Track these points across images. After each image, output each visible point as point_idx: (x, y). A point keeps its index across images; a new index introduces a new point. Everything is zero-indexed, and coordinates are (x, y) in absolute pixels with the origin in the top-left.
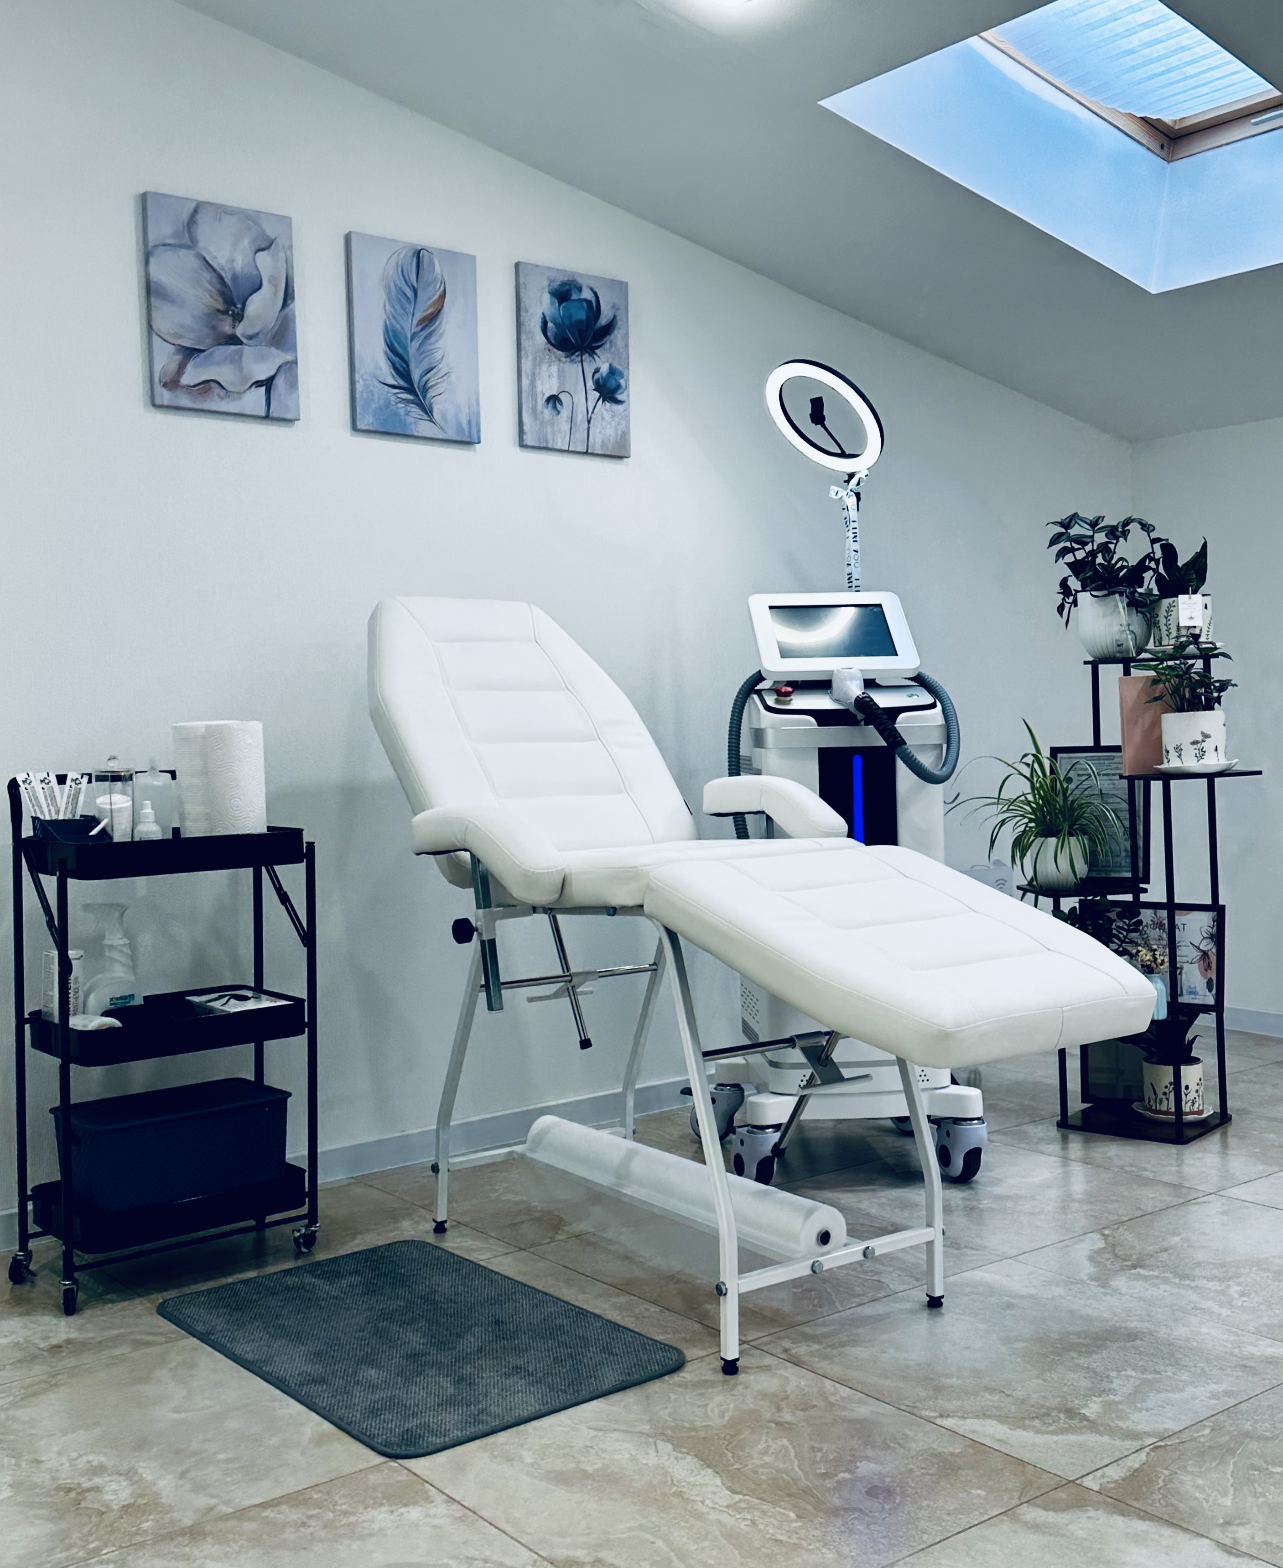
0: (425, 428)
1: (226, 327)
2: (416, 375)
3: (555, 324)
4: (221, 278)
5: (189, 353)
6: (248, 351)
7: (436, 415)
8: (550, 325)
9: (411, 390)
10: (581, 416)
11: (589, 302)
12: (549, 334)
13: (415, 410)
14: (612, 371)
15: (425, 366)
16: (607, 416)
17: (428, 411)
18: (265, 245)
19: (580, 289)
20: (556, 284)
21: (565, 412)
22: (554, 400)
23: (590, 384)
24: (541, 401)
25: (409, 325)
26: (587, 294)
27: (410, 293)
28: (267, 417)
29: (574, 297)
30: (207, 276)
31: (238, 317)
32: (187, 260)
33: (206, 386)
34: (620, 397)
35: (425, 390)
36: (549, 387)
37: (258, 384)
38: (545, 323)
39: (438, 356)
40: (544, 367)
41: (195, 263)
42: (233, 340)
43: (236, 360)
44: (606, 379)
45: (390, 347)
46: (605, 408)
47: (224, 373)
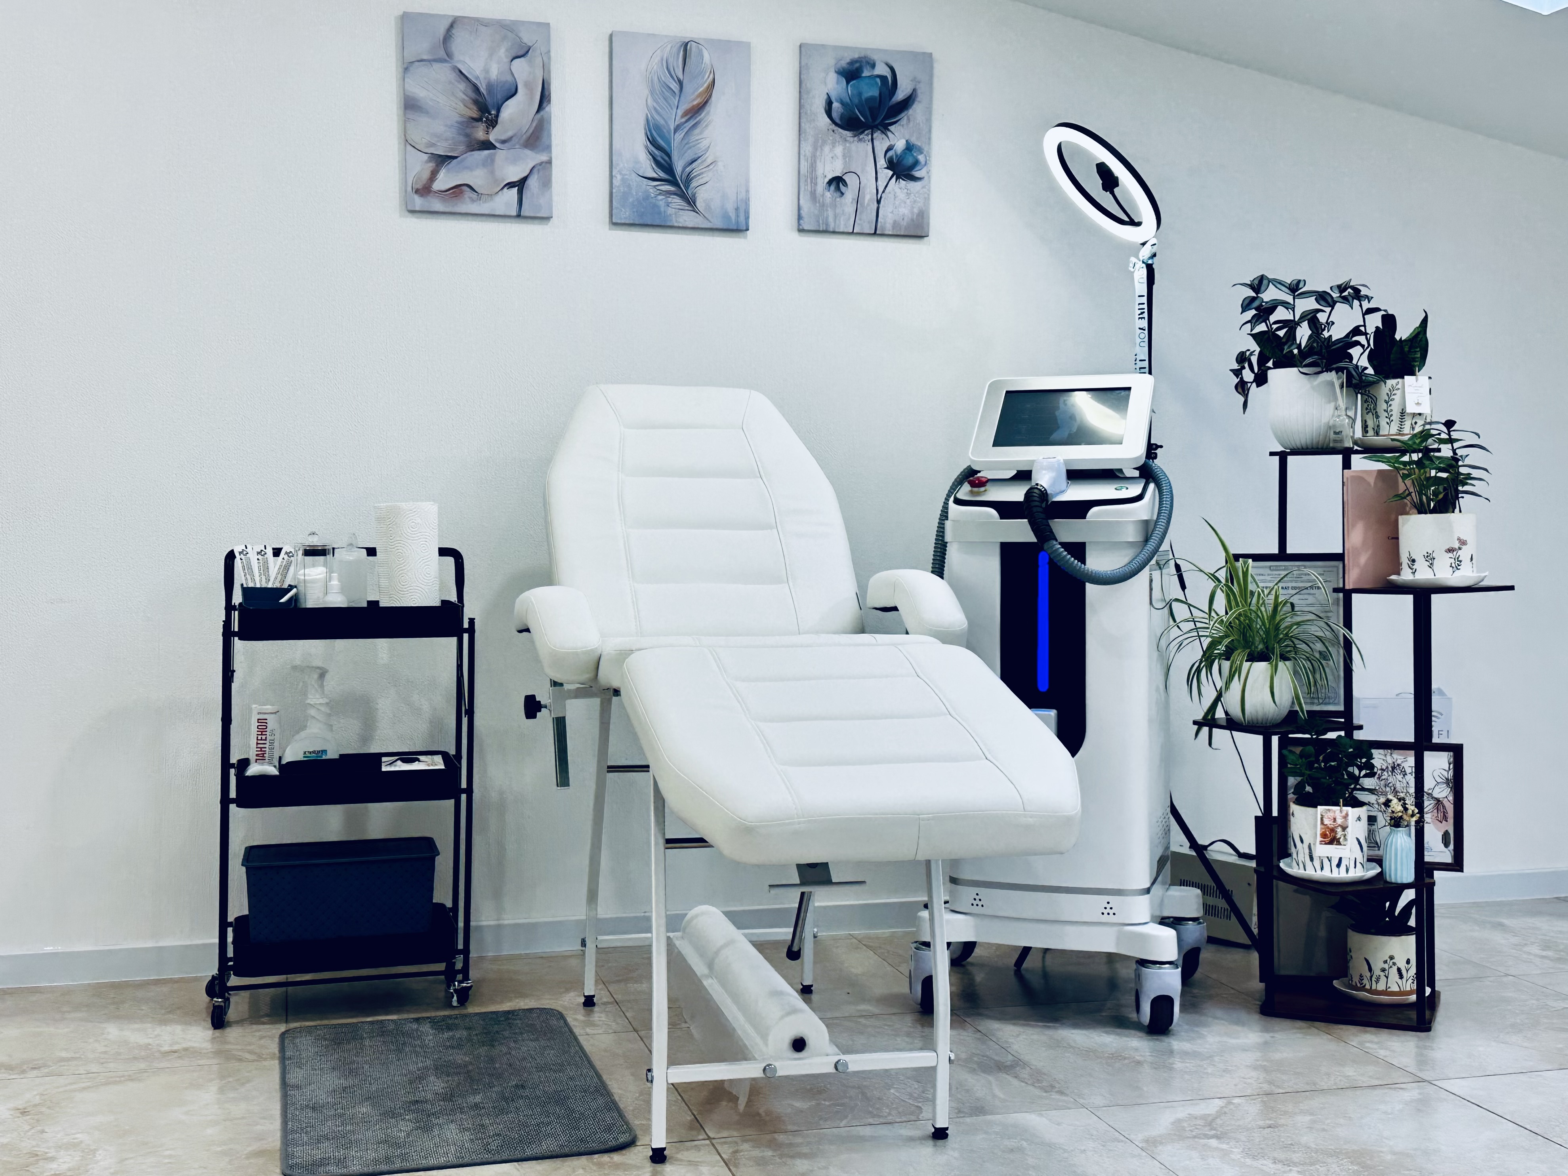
0: (688, 218)
1: (480, 133)
2: (678, 167)
3: (842, 103)
4: (476, 89)
5: (442, 160)
6: (500, 155)
7: (700, 204)
8: (836, 105)
9: (673, 182)
10: (869, 195)
11: (883, 78)
12: (835, 115)
13: (677, 201)
14: (909, 147)
15: (689, 156)
16: (901, 195)
17: (691, 202)
18: (523, 53)
19: (873, 66)
20: (844, 63)
21: (850, 193)
22: (837, 182)
23: (882, 163)
24: (822, 183)
25: (673, 118)
26: (881, 70)
27: (675, 86)
28: (519, 216)
29: (866, 73)
30: (462, 86)
31: (493, 123)
32: (442, 73)
33: (457, 191)
34: (917, 174)
35: (688, 180)
36: (831, 168)
37: (511, 185)
38: (829, 103)
39: (704, 144)
40: (827, 149)
41: (453, 76)
42: (487, 145)
43: (489, 163)
44: (901, 157)
45: (653, 142)
46: (899, 188)
47: (476, 177)
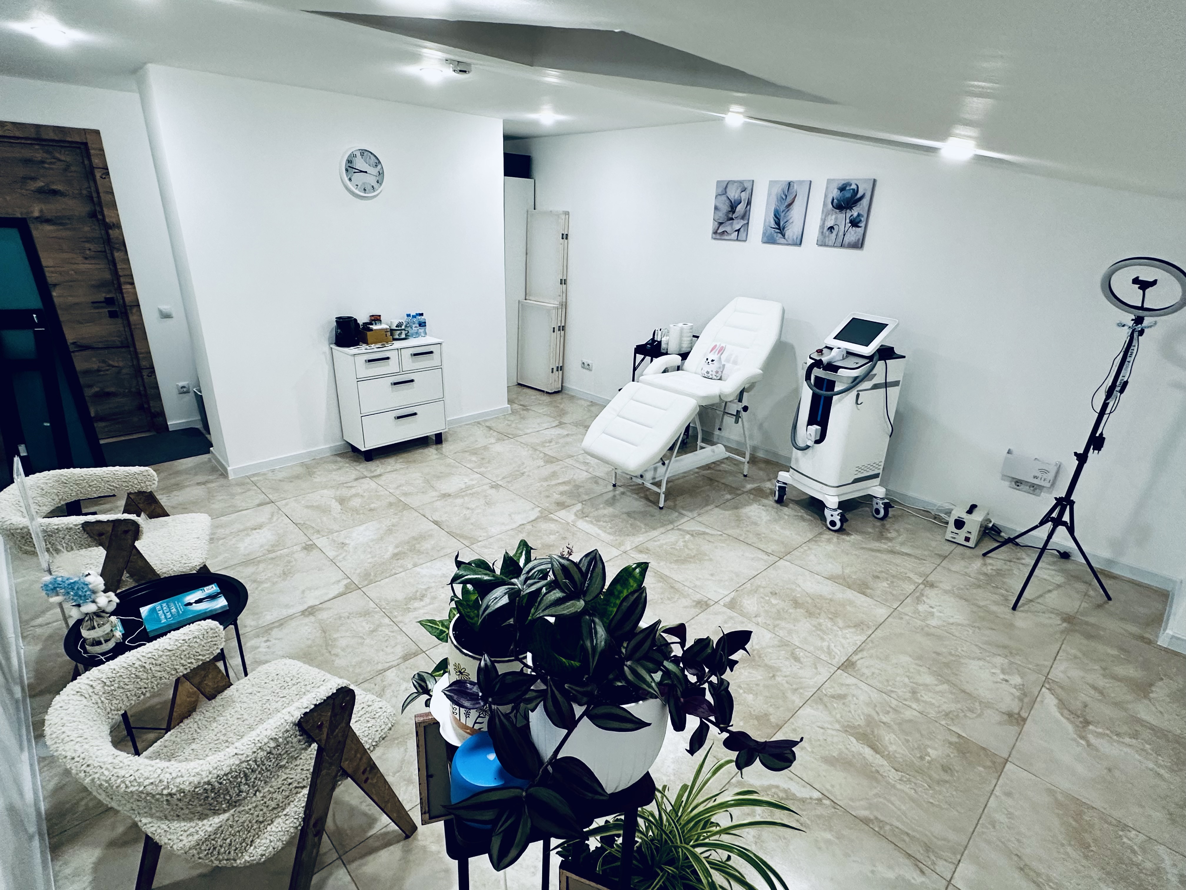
0: (783, 241)
1: (730, 216)
2: (782, 224)
3: (838, 200)
4: (731, 202)
5: (721, 224)
6: (735, 221)
7: (786, 236)
8: (835, 201)
9: (779, 229)
10: (841, 233)
11: (853, 190)
12: (834, 204)
13: (780, 235)
14: (859, 215)
15: (785, 220)
16: (853, 233)
17: (784, 236)
18: (744, 190)
19: (851, 185)
20: (840, 185)
21: (835, 233)
22: (831, 228)
23: (848, 221)
24: (826, 229)
25: (783, 208)
26: (854, 187)
27: (784, 197)
28: (737, 239)
29: (848, 188)
30: (728, 201)
31: (734, 212)
32: (724, 198)
33: (723, 232)
34: (859, 225)
35: (784, 228)
36: (829, 223)
37: (736, 231)
38: (833, 200)
39: (789, 217)
40: (830, 216)
41: (726, 198)
42: (732, 219)
43: (732, 224)
44: (855, 219)
45: (775, 215)
46: (853, 230)
47: (728, 229)
